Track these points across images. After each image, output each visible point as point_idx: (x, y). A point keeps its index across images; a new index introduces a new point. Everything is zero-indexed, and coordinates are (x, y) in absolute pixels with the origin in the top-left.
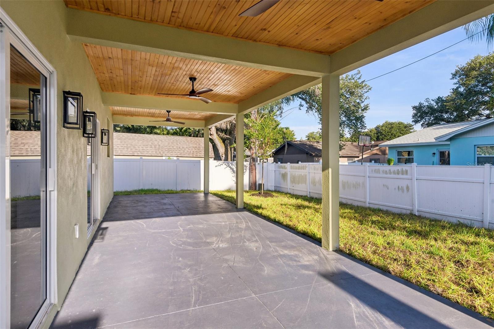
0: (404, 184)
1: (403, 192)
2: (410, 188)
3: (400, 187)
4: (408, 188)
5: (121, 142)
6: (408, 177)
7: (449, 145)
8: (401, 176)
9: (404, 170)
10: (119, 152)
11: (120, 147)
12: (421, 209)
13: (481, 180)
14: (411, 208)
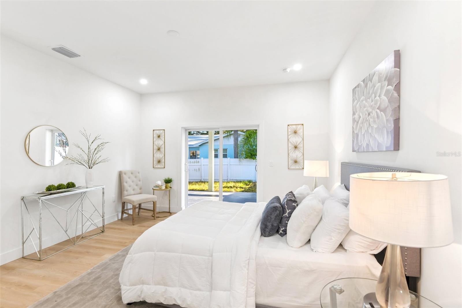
0: (197, 167)
1: (197, 171)
2: (200, 169)
3: (195, 169)
4: (199, 169)
6: (199, 164)
7: (199, 148)
8: (196, 164)
9: (197, 161)
12: (204, 178)
13: (227, 164)
14: (200, 178)
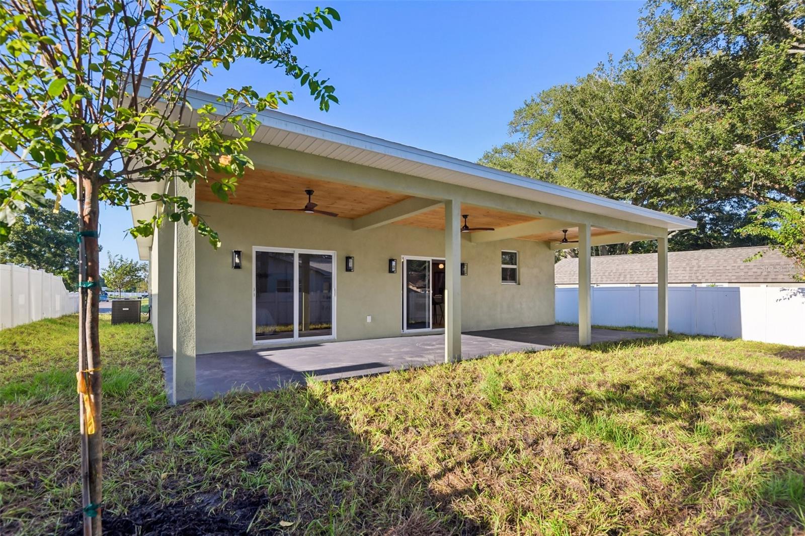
5: (641, 266)
10: (636, 279)
11: (638, 273)
